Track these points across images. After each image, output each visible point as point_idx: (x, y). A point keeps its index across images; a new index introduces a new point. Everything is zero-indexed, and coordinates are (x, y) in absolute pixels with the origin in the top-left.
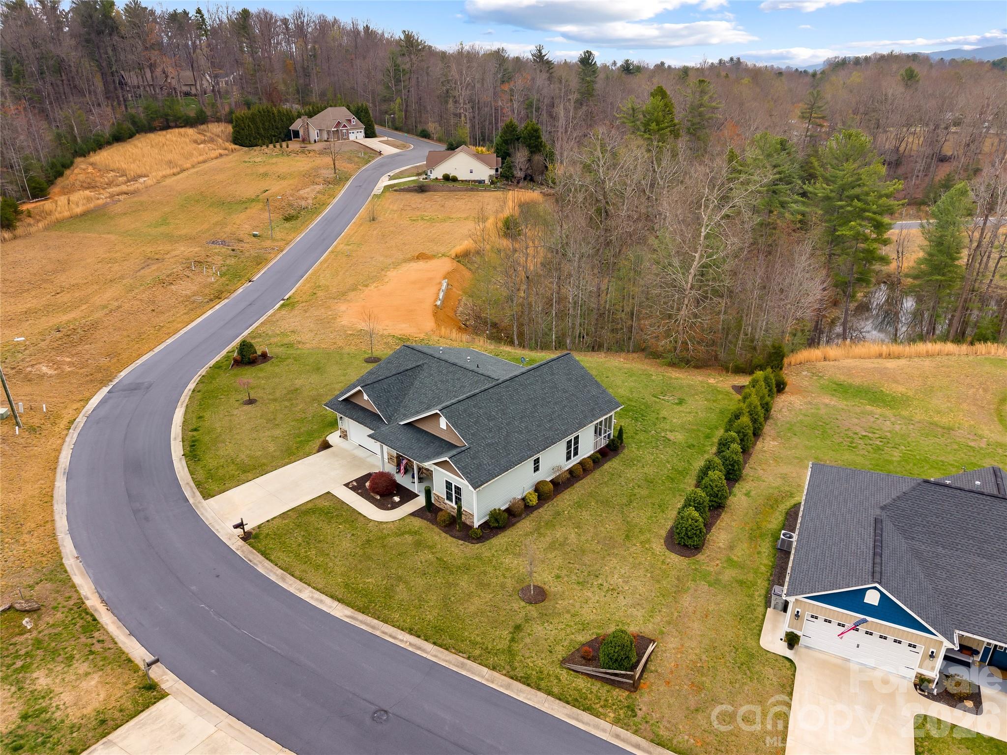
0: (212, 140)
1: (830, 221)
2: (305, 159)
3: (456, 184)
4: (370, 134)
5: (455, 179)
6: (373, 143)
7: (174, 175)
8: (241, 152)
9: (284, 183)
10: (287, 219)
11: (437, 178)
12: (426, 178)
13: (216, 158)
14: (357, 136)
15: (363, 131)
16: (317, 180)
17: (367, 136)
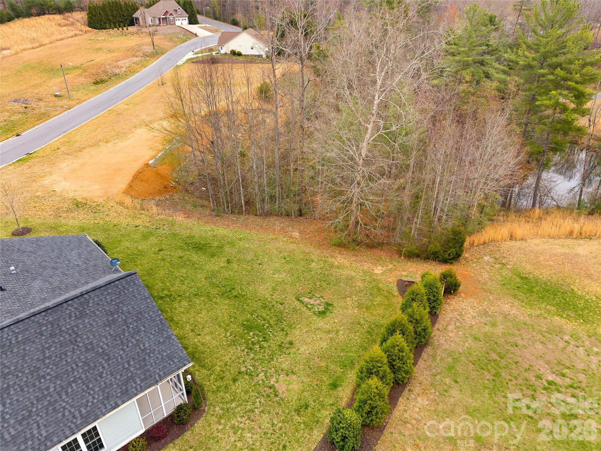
0: (73, 24)
1: (530, 89)
2: (138, 38)
3: (240, 58)
4: (193, 21)
5: (239, 54)
6: (194, 28)
7: (33, 48)
8: (93, 33)
9: (110, 55)
10: (96, 83)
11: (226, 53)
12: (218, 53)
13: (72, 37)
14: (183, 22)
15: (187, 19)
16: (138, 53)
17: (190, 23)
